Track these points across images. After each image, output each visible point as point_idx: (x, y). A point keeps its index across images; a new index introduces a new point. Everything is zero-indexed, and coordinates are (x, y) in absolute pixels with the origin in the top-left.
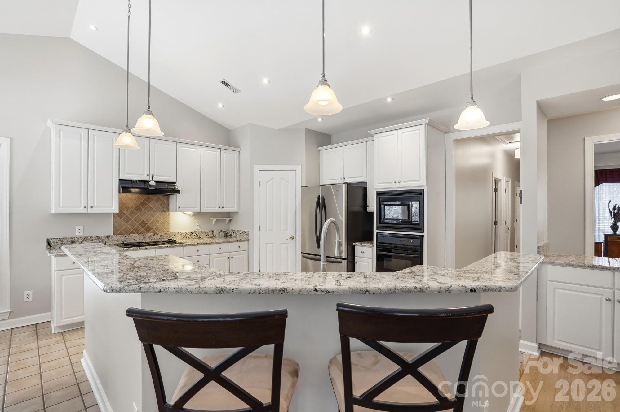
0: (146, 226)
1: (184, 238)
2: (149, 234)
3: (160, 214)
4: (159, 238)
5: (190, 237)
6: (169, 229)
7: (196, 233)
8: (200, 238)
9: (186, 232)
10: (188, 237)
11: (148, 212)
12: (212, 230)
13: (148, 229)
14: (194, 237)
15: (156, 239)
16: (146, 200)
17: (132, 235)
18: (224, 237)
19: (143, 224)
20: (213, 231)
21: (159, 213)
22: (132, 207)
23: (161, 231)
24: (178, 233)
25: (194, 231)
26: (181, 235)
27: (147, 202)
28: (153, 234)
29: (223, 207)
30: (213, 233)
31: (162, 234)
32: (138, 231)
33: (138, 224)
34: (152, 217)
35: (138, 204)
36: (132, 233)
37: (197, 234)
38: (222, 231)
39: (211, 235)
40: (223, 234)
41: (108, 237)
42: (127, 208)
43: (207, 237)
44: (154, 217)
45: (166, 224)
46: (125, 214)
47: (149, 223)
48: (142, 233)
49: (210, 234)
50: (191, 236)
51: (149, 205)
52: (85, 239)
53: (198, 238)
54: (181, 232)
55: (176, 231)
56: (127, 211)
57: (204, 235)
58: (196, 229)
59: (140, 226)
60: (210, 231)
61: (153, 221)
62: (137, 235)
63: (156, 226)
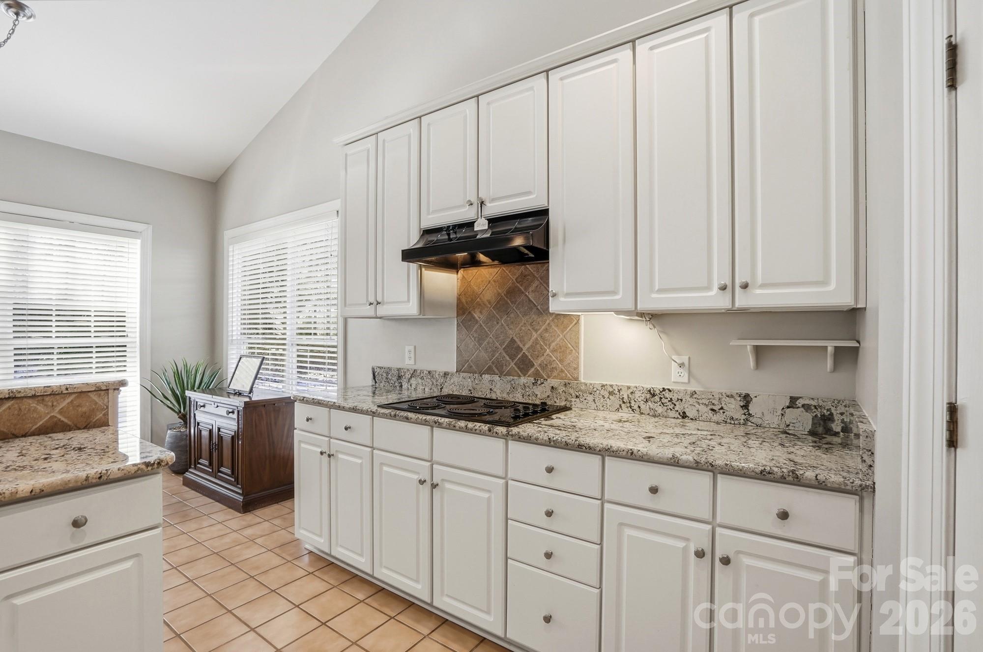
0: (519, 356)
1: (623, 405)
2: (523, 380)
3: (553, 320)
4: (547, 394)
5: (643, 407)
6: (577, 369)
7: (667, 394)
8: (684, 416)
9: (629, 388)
10: (636, 407)
11: (525, 315)
12: (744, 392)
13: (525, 365)
14: (660, 410)
15: (538, 396)
16: (519, 280)
17: (486, 377)
18: (812, 433)
19: (513, 348)
20: (747, 400)
21: (551, 319)
22: (490, 303)
23: (555, 374)
24: (603, 386)
25: (661, 388)
26: (611, 393)
27: (521, 285)
28: (532, 380)
29: (745, 286)
30: (746, 407)
31: (554, 382)
32: (502, 366)
33: (501, 350)
34: (533, 329)
35: (502, 291)
36: (489, 371)
37: (675, 398)
38: (800, 403)
39: (739, 415)
40: (803, 421)
41: (446, 374)
42: (480, 305)
43: (719, 417)
44: (536, 331)
45: (570, 354)
46: (477, 322)
47: (527, 346)
48: (509, 374)
49: (733, 408)
50: (649, 403)
51: (526, 295)
52: (413, 374)
53: (677, 415)
54: (611, 386)
55: (597, 382)
56: (481, 312)
57: (703, 409)
58: (672, 381)
59: (506, 355)
60: (732, 396)
61: (536, 342)
62: (496, 378)
63: (542, 358)
